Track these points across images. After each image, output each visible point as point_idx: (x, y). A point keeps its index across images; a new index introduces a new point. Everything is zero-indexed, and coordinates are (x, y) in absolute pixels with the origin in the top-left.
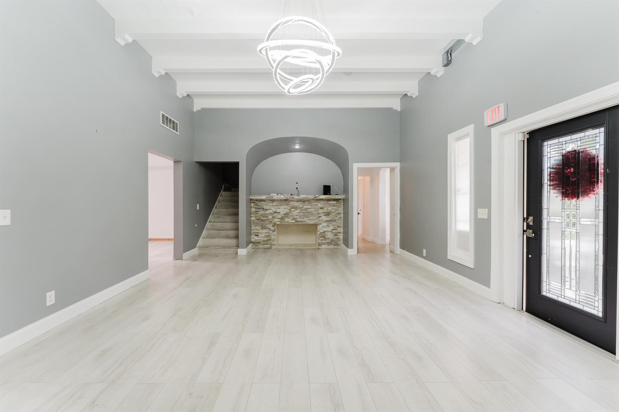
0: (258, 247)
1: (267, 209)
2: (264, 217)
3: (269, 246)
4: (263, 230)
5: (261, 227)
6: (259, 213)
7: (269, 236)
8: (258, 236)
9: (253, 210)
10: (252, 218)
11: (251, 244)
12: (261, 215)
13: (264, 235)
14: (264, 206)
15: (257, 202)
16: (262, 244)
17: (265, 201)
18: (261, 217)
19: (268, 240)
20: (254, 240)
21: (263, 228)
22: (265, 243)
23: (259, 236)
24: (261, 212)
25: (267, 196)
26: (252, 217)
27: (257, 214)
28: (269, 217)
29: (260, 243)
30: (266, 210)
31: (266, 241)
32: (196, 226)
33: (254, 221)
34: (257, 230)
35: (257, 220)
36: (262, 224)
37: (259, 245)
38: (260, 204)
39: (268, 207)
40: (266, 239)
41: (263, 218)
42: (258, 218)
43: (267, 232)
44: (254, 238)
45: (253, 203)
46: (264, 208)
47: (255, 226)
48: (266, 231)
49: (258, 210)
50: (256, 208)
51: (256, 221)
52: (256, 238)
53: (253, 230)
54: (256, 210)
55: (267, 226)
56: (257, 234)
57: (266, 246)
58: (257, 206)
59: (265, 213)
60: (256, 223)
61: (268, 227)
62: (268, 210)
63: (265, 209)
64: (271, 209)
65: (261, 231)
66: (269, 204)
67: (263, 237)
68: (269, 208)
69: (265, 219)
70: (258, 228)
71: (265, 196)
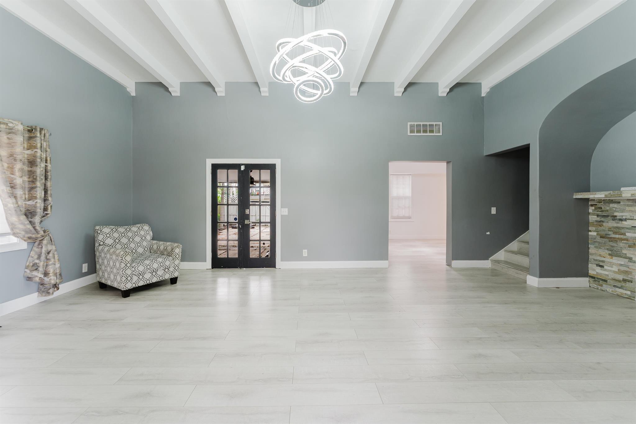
0: (603, 288)
1: (624, 217)
2: (615, 233)
3: (629, 293)
4: (614, 258)
5: (610, 252)
6: (604, 224)
7: (626, 272)
8: (602, 266)
9: (593, 218)
10: (590, 233)
11: (587, 279)
12: (610, 229)
13: (615, 269)
14: (616, 212)
15: (599, 205)
16: (610, 285)
17: (619, 202)
18: (610, 233)
19: (625, 281)
20: (595, 273)
21: (614, 253)
22: (619, 284)
23: (605, 267)
24: (612, 224)
25: (607, 193)
26: (591, 231)
27: (600, 226)
28: (627, 234)
29: (605, 281)
30: (621, 220)
31: (619, 281)
32: (488, 233)
33: (595, 239)
34: (600, 255)
35: (601, 237)
36: (613, 246)
37: (604, 285)
38: (608, 208)
39: (626, 215)
40: (620, 277)
41: (613, 236)
42: (603, 233)
43: (622, 263)
44: (594, 270)
45: (592, 205)
46: (616, 216)
47: (596, 247)
48: (622, 261)
49: (602, 219)
50: (598, 216)
51: (599, 239)
52: (599, 270)
53: (592, 254)
54: (599, 219)
55: (624, 252)
56: (601, 264)
57: (620, 291)
58: (600, 211)
59: (619, 225)
60: (599, 243)
61: (626, 254)
62: (626, 220)
63: (618, 218)
64: (632, 219)
65: (608, 259)
66: (627, 208)
67: (614, 272)
68: (627, 217)
69: (618, 238)
70: (604, 252)
71: (602, 192)
